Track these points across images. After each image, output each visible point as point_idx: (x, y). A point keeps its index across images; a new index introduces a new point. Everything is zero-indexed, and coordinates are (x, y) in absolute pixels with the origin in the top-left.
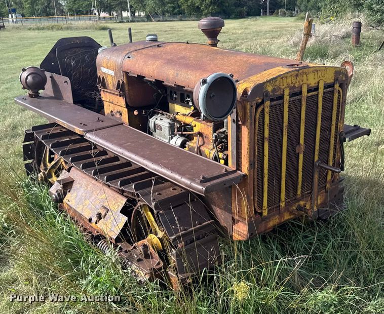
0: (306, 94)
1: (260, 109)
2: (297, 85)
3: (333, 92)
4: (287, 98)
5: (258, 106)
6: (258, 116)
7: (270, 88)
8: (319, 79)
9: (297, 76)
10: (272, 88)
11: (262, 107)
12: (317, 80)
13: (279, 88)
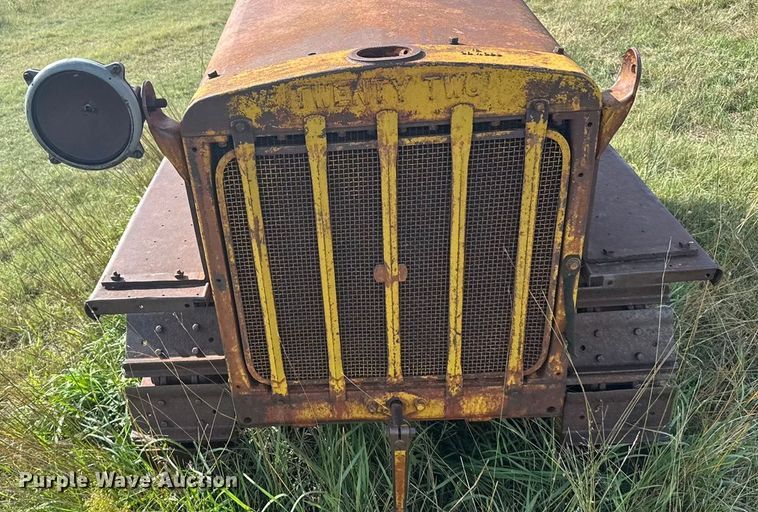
0: (394, 139)
1: (223, 162)
2: (356, 111)
3: (520, 144)
4: (316, 142)
5: (217, 152)
6: (219, 175)
7: (252, 112)
8: (453, 101)
9: (353, 85)
10: (258, 110)
11: (230, 155)
12: (443, 104)
13: (286, 113)
